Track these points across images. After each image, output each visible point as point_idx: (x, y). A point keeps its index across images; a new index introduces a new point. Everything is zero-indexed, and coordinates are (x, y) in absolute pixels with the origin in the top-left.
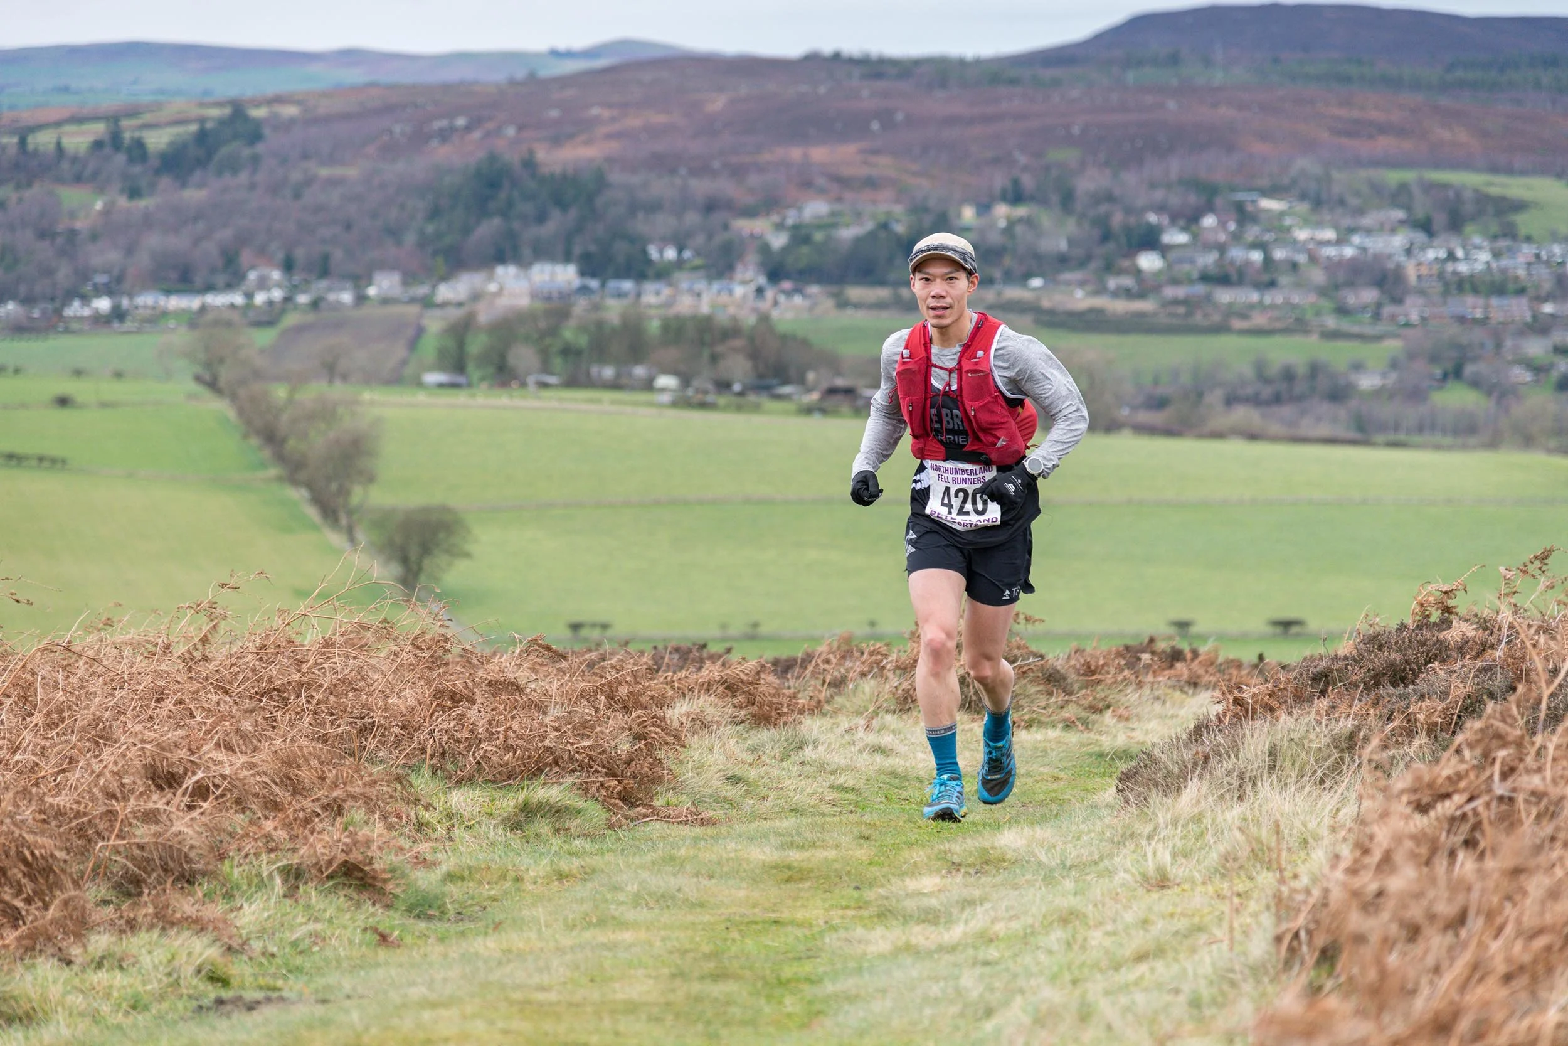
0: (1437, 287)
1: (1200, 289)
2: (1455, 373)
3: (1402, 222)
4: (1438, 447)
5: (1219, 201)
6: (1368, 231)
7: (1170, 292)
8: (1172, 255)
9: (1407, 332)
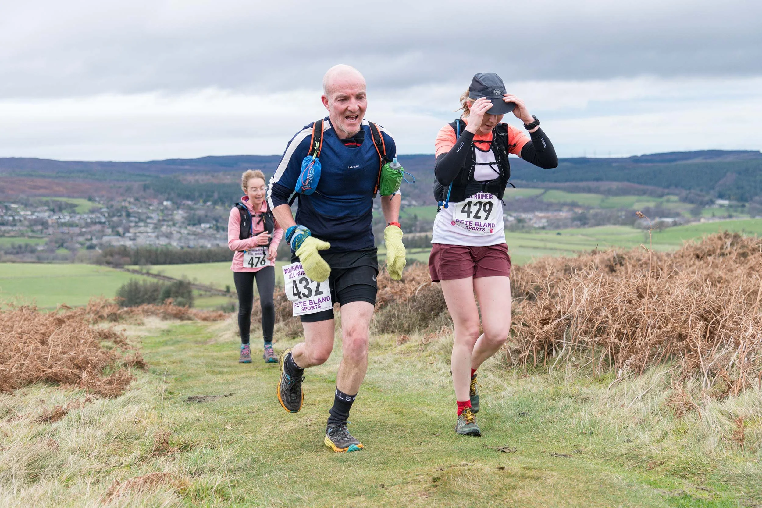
0: (56, 225)
2: (62, 246)
3: (48, 210)
4: (59, 263)
6: (39, 212)
9: (50, 236)
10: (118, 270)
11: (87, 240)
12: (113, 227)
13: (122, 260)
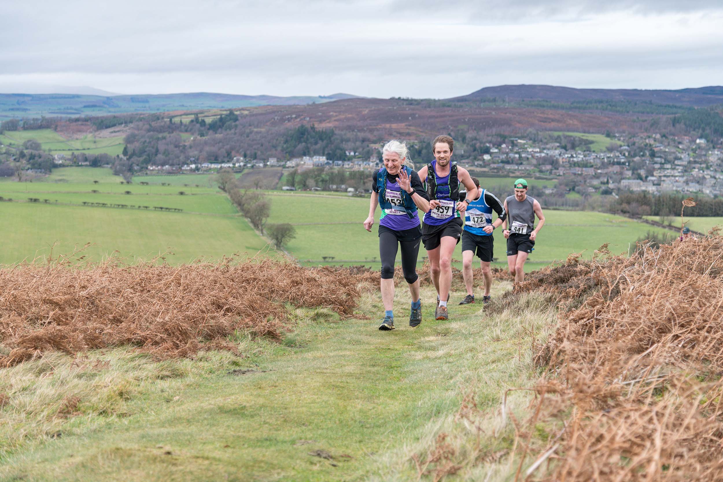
0: (568, 165)
1: (501, 165)
2: (573, 189)
3: (558, 146)
4: (567, 210)
5: (506, 140)
6: (549, 149)
7: (492, 166)
8: (493, 156)
9: (560, 177)
10: (635, 220)
11: (603, 183)
12: (634, 169)
13: (640, 209)
